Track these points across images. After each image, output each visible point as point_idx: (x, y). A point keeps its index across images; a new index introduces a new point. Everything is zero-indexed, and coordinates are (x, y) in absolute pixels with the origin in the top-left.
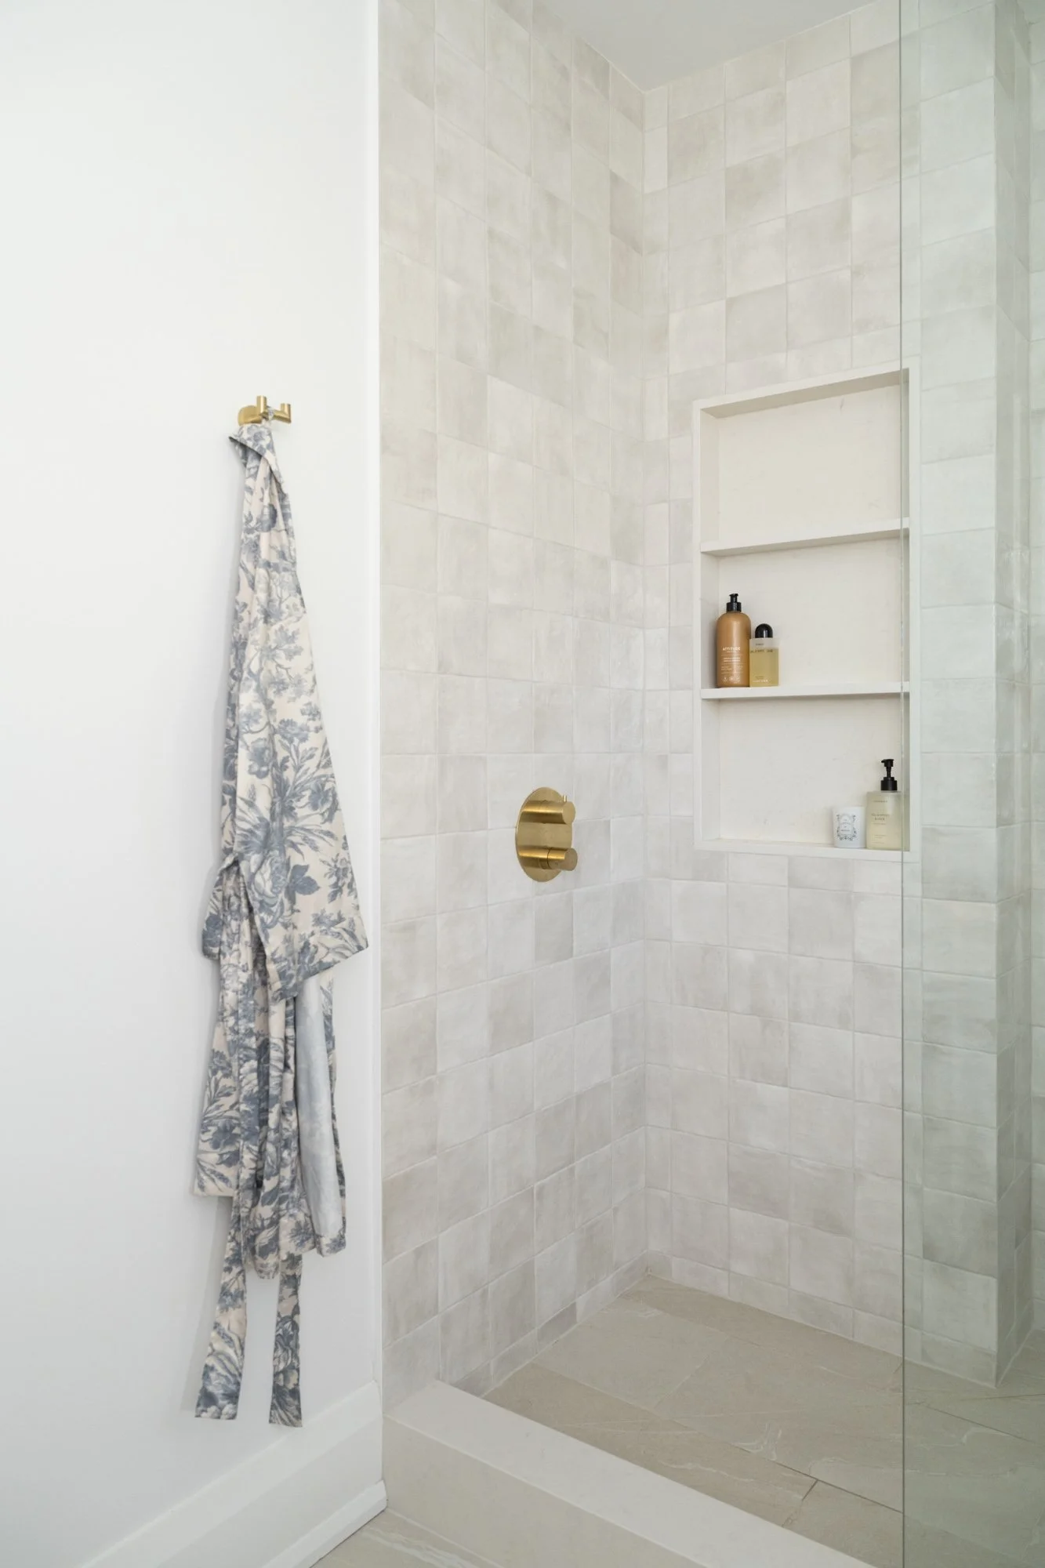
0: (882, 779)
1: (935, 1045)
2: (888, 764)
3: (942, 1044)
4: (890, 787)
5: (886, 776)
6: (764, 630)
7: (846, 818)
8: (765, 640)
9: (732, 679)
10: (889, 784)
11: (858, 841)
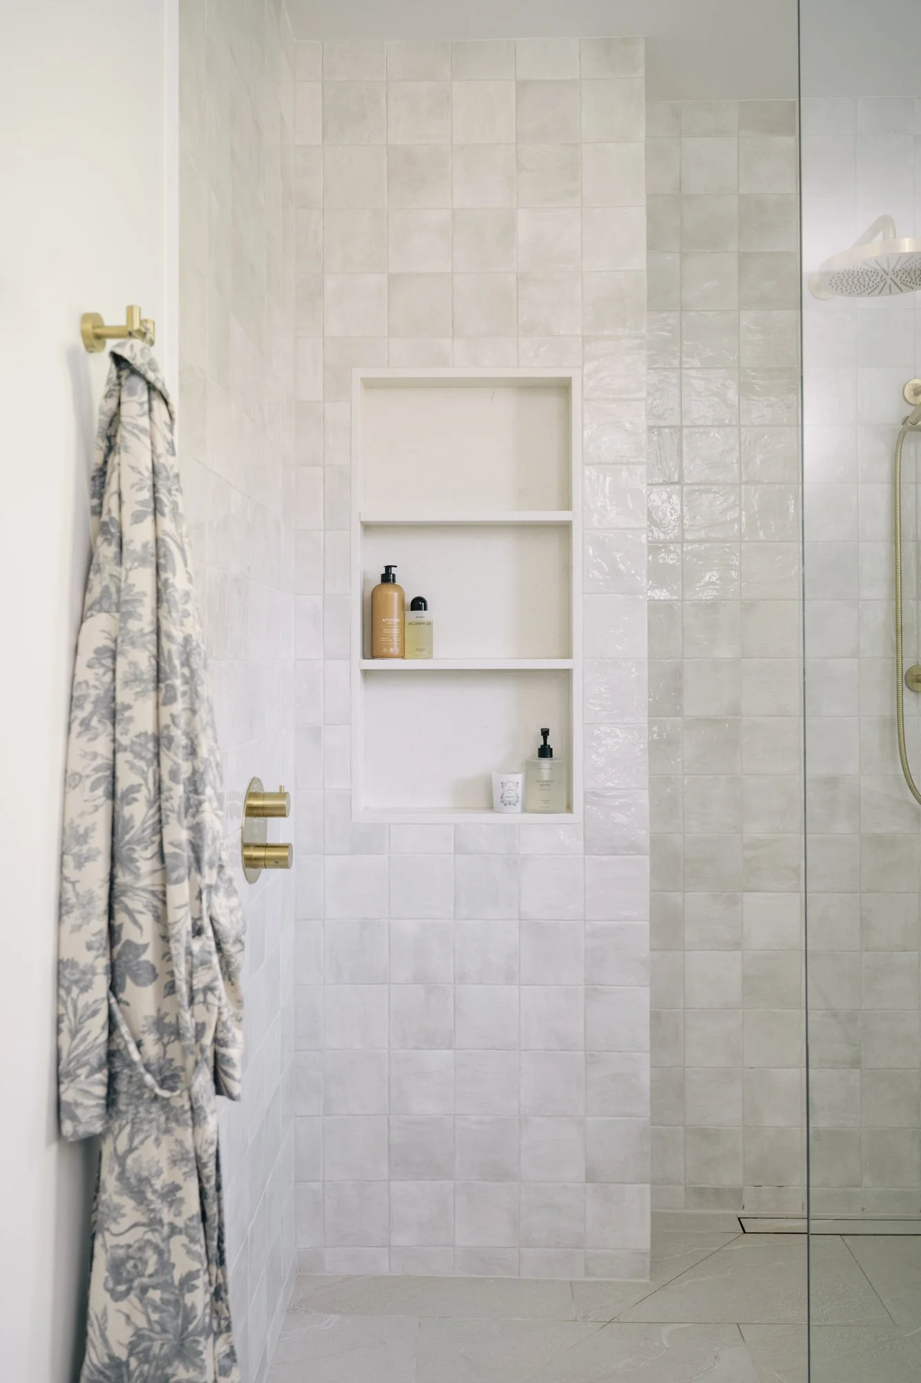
0: (540, 747)
1: (596, 986)
2: (545, 733)
3: (602, 985)
4: (549, 756)
5: (543, 744)
6: (418, 604)
7: (509, 785)
8: (422, 613)
9: (392, 650)
10: (545, 752)
11: (519, 805)
